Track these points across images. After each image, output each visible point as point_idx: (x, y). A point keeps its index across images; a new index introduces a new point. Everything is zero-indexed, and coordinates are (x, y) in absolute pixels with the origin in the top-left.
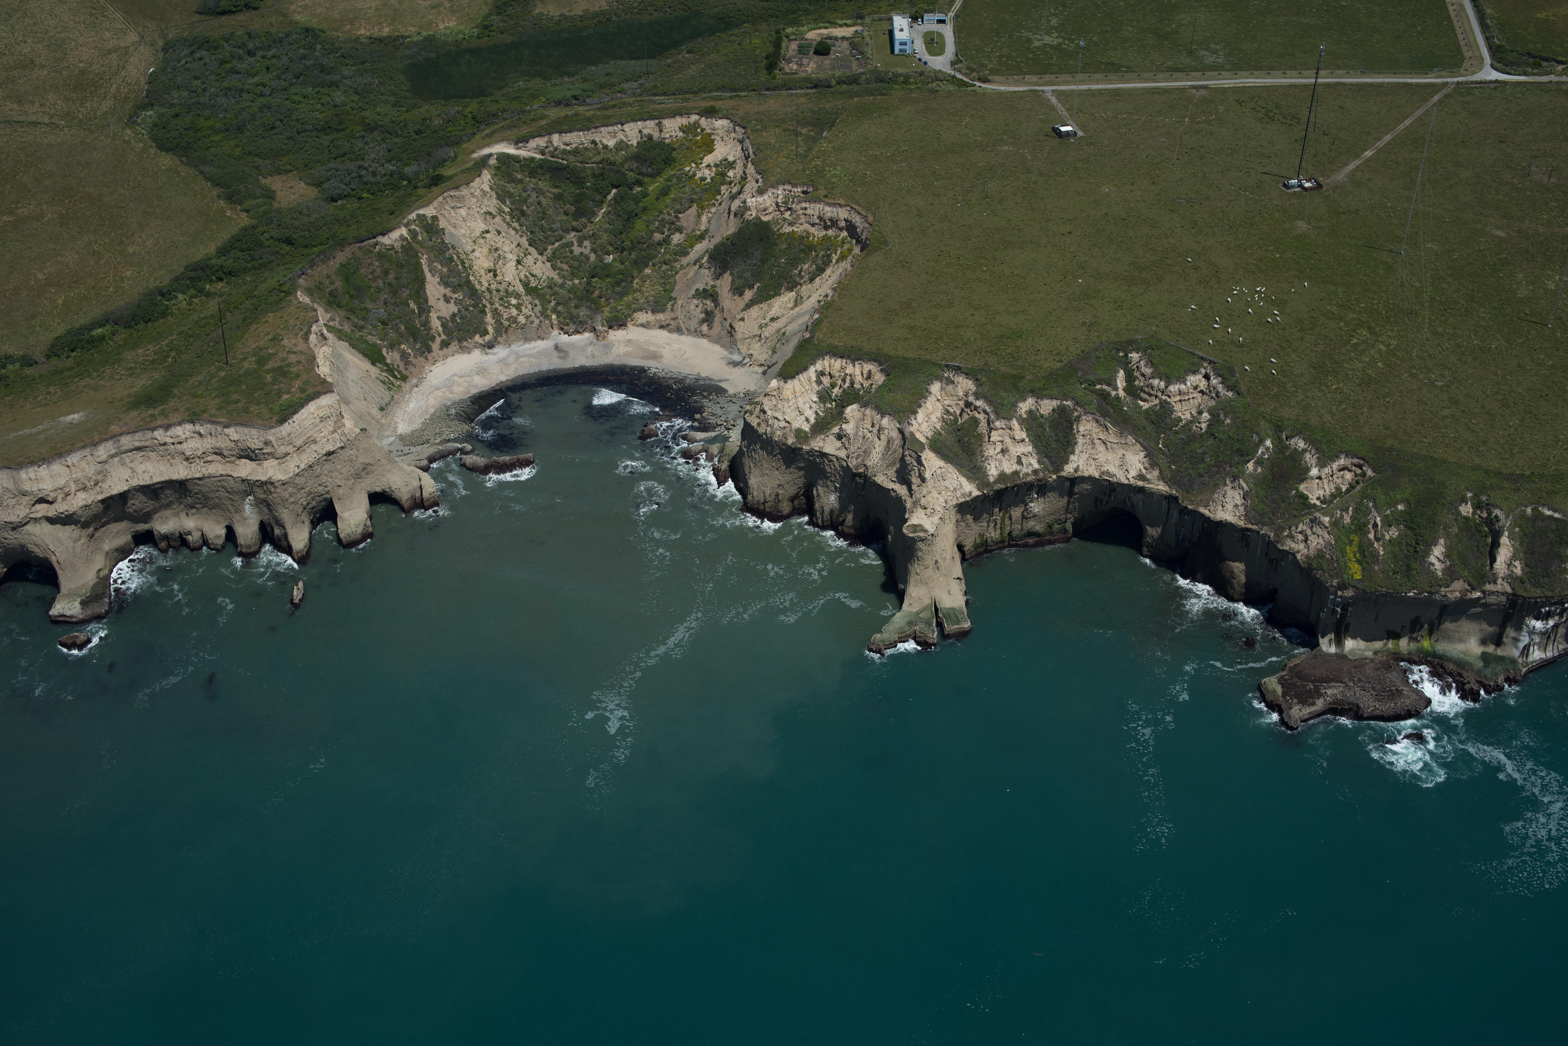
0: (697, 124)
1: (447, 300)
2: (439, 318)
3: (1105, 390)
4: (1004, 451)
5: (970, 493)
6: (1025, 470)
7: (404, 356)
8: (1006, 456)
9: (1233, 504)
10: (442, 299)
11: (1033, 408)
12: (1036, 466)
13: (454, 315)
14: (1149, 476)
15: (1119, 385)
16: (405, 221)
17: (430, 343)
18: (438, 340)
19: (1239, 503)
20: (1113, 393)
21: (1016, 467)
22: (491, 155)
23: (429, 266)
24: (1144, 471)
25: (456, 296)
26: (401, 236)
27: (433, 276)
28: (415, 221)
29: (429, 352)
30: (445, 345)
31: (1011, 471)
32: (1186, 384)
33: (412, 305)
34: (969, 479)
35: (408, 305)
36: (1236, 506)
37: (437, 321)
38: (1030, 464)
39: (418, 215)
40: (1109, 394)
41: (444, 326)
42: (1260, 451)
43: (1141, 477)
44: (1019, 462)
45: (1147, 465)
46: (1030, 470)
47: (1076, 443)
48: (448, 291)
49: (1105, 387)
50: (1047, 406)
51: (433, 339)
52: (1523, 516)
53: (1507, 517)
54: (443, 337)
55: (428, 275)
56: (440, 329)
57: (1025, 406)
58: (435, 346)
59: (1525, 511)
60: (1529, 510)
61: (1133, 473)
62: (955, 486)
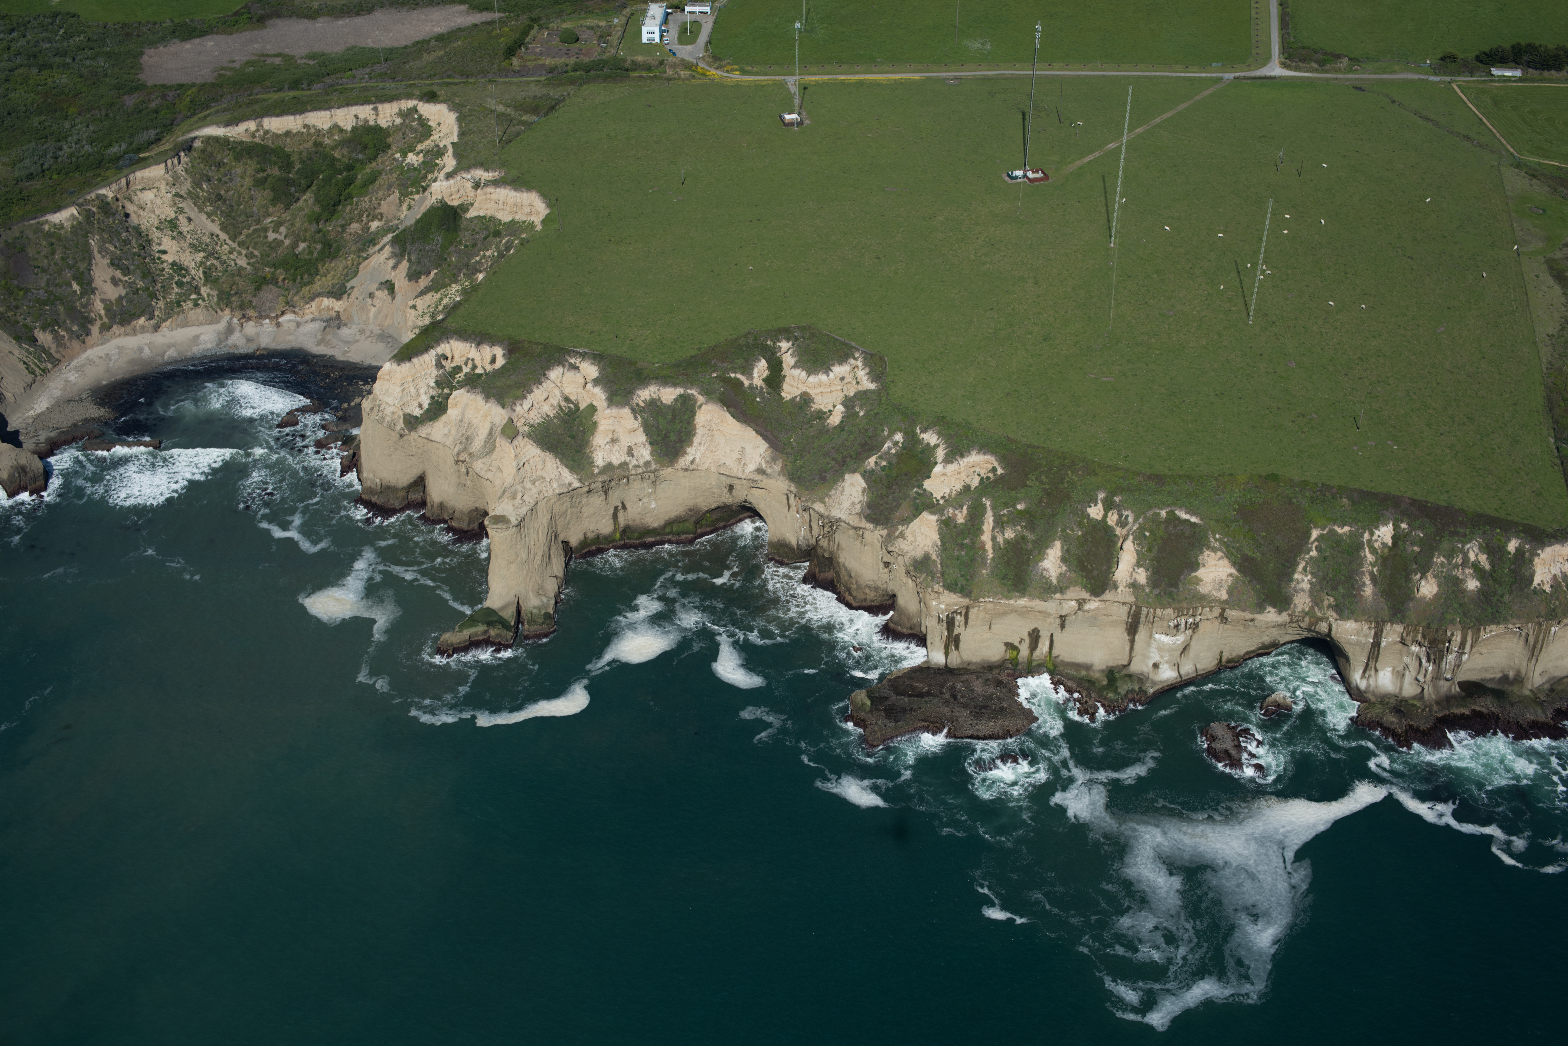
0: (415, 109)
1: (115, 282)
2: (102, 301)
3: (738, 379)
4: (614, 441)
5: (570, 484)
6: (634, 462)
7: (57, 338)
8: (616, 447)
9: (850, 501)
10: (109, 281)
11: (655, 396)
12: (648, 457)
13: (121, 298)
14: (769, 471)
15: (755, 375)
16: (81, 201)
17: (89, 326)
18: (98, 323)
19: (857, 501)
20: (746, 383)
21: (626, 458)
22: (195, 138)
23: (99, 247)
24: (764, 466)
25: (127, 278)
26: (72, 215)
27: (103, 257)
28: (93, 200)
29: (87, 335)
30: (105, 328)
31: (619, 462)
32: (828, 375)
33: (75, 287)
34: (572, 470)
35: (71, 286)
36: (853, 504)
37: (99, 303)
38: (642, 456)
39: (98, 196)
40: (742, 383)
41: (108, 309)
42: (886, 445)
43: (760, 471)
44: (630, 452)
45: (768, 459)
46: (641, 462)
47: (694, 435)
48: (118, 274)
49: (739, 376)
50: (669, 395)
51: (92, 322)
52: (1155, 519)
53: (1135, 520)
54: (106, 320)
55: (97, 256)
56: (103, 312)
57: (645, 394)
58: (95, 329)
59: (1159, 514)
60: (1163, 513)
61: (751, 467)
62: (553, 476)
